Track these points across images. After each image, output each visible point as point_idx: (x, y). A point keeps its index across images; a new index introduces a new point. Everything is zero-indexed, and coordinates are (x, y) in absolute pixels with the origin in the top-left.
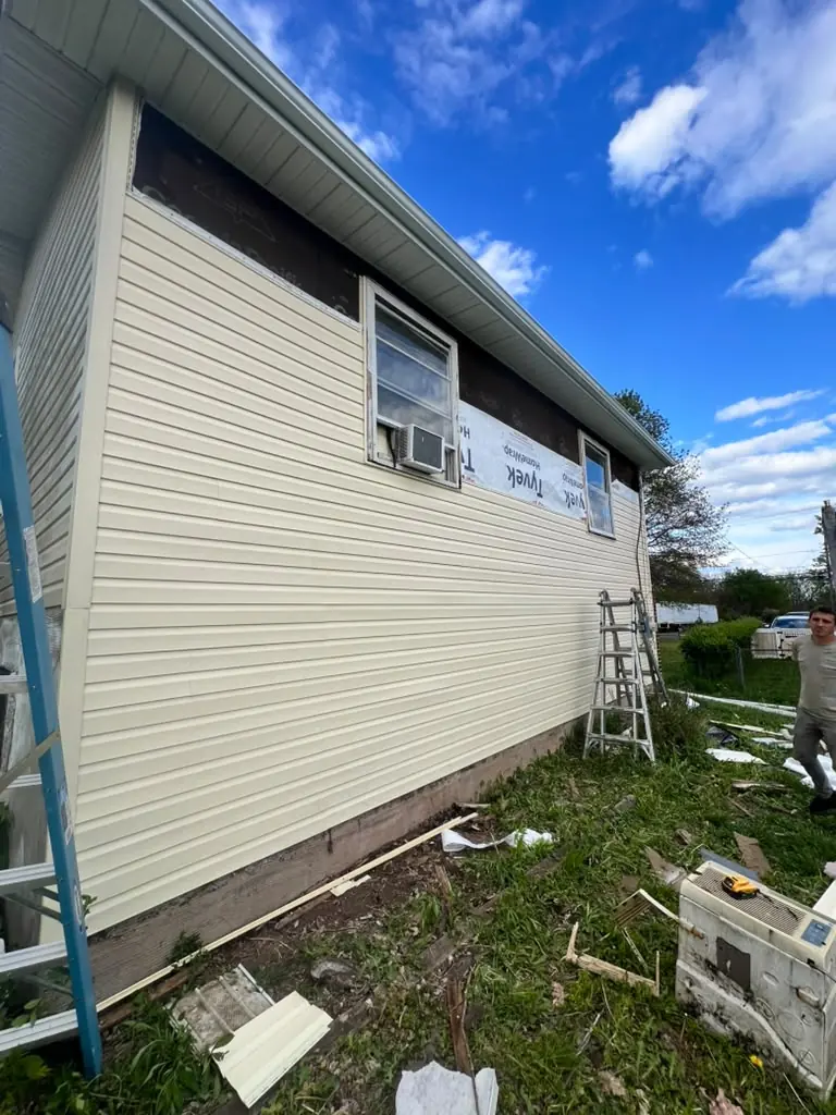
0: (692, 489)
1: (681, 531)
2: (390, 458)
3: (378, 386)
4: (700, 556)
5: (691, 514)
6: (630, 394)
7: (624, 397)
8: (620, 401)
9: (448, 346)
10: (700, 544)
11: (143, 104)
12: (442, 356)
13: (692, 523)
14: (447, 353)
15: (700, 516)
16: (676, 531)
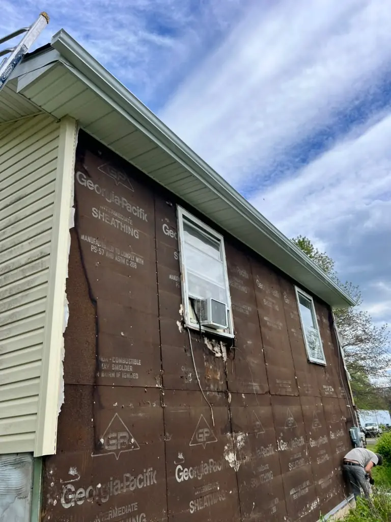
0: (358, 312)
1: (354, 347)
2: (195, 321)
3: (188, 272)
4: (372, 368)
5: (360, 332)
6: (303, 239)
7: (299, 242)
8: (297, 244)
9: (219, 240)
10: (371, 358)
11: (79, 129)
12: (217, 247)
13: (361, 341)
14: (219, 245)
15: (366, 334)
16: (351, 347)
